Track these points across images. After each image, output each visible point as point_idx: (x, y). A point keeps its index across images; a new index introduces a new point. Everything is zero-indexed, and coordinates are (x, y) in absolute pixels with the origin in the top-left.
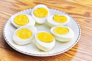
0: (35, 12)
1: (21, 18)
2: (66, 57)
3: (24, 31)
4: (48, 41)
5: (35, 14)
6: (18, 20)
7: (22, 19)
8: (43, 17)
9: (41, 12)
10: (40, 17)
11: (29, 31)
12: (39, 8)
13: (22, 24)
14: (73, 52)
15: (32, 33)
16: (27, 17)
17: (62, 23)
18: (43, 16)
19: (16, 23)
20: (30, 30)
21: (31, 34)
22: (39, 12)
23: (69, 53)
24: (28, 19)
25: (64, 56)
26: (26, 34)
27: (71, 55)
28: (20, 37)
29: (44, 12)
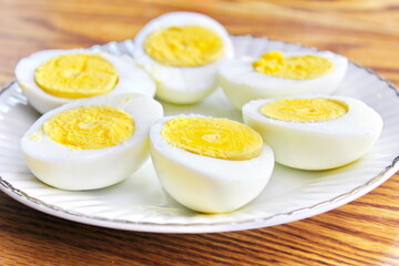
0: (154, 44)
1: (74, 67)
2: (342, 250)
3: (89, 118)
4: (232, 154)
5: (153, 50)
6: (58, 74)
7: (78, 70)
8: (199, 66)
9: (185, 44)
10: (178, 66)
11: (119, 115)
12: (175, 29)
13: (82, 91)
14: (383, 227)
15: (134, 124)
16: (111, 64)
17: (307, 78)
18: (200, 61)
19: (48, 86)
20: (122, 111)
21: (130, 127)
22: (176, 43)
23: (359, 229)
24: (112, 74)
25: (334, 248)
26: (101, 127)
27: (375, 240)
28: (65, 142)
29: (202, 45)
